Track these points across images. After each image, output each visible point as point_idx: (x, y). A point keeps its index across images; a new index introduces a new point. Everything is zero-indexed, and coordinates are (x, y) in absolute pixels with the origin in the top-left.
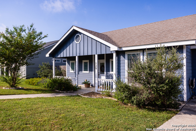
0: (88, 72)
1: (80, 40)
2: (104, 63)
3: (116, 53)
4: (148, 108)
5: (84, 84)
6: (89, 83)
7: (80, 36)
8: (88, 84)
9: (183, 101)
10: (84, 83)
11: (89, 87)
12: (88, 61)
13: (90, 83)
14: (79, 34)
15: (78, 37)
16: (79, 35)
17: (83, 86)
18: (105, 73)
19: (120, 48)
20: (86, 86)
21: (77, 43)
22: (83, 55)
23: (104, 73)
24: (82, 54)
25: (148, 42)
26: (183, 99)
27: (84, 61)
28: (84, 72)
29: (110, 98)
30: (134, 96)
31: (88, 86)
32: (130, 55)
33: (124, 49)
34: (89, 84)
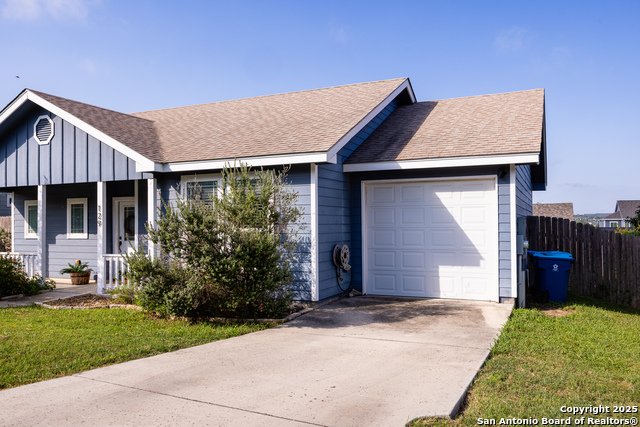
0: (84, 235)
1: (52, 135)
2: (133, 208)
3: (154, 177)
4: (214, 322)
5: (69, 275)
6: (85, 269)
7: (50, 121)
8: (81, 275)
9: (309, 302)
10: (68, 271)
11: (87, 283)
12: (84, 201)
13: (90, 271)
14: (47, 117)
15: (44, 126)
16: (46, 120)
17: (65, 281)
18: (136, 236)
19: (164, 164)
20: (76, 279)
21: (41, 143)
22: (60, 183)
23: (133, 239)
24: (56, 181)
25: (235, 151)
26: (310, 295)
27: (70, 202)
28: (70, 235)
29: (129, 306)
30: (170, 290)
31: (81, 279)
32: (193, 184)
33: (174, 168)
34: (87, 275)
